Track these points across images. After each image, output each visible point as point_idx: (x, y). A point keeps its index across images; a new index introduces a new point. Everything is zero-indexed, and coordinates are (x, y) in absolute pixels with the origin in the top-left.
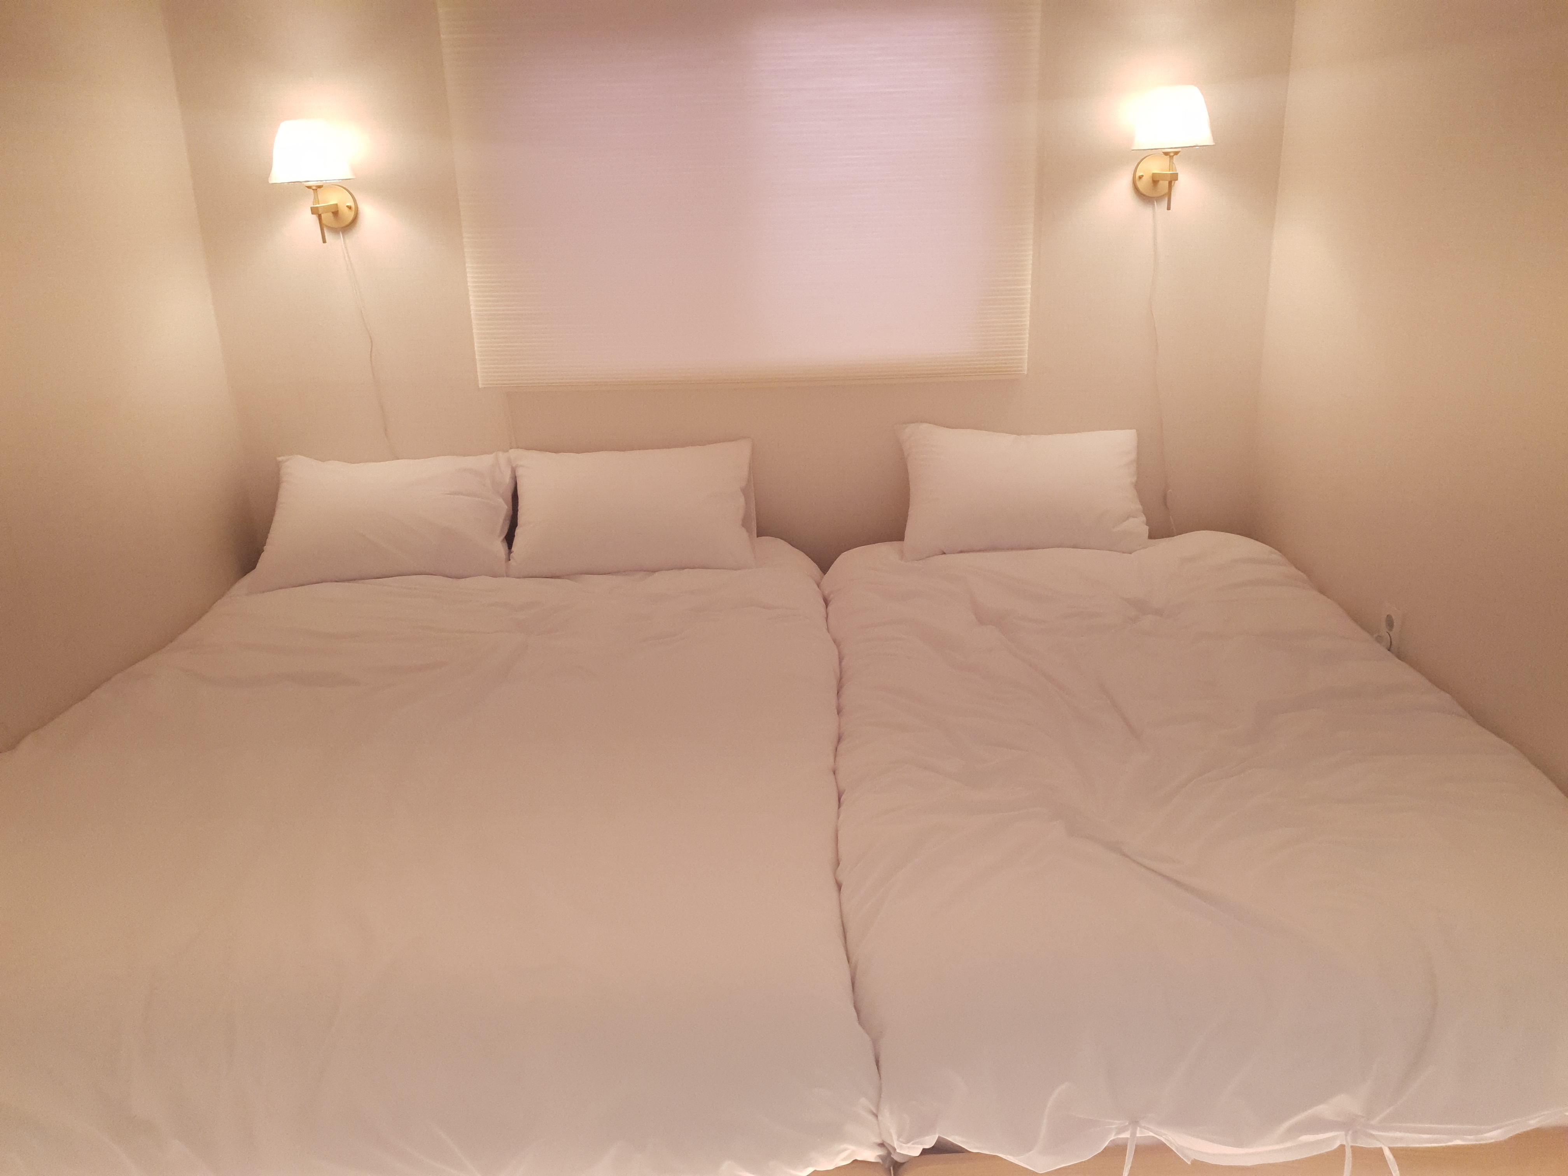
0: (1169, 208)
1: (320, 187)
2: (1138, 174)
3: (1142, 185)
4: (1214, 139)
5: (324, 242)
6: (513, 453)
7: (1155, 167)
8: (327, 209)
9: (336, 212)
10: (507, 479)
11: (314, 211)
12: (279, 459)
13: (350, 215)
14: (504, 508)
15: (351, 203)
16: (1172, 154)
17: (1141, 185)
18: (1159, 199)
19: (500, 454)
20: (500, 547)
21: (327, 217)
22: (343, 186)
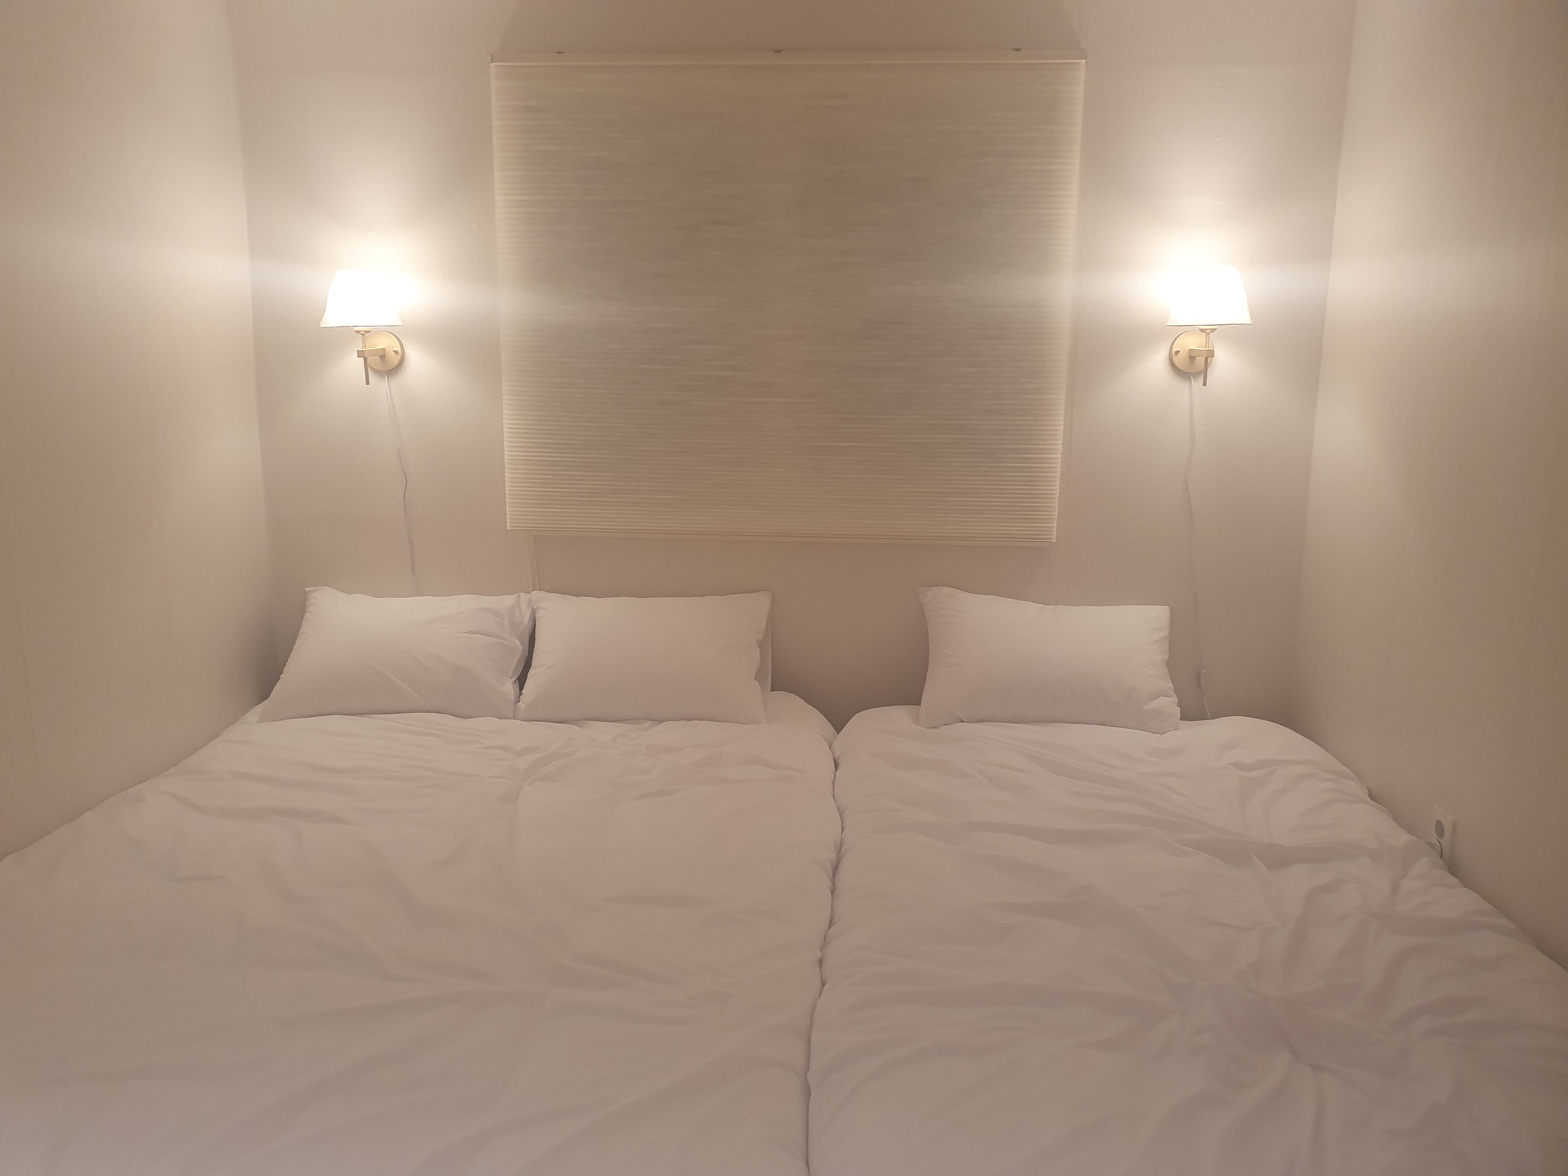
0: (1205, 384)
1: (368, 332)
2: (1175, 349)
3: (1178, 361)
4: (1252, 319)
5: (368, 383)
6: (535, 595)
7: (1193, 342)
8: (374, 352)
9: (382, 355)
10: (526, 620)
11: (360, 354)
12: (307, 589)
13: (396, 359)
14: (519, 646)
15: (398, 349)
16: (1208, 331)
17: (1176, 360)
18: (1196, 375)
19: (523, 594)
20: (509, 687)
21: (374, 360)
22: (391, 331)
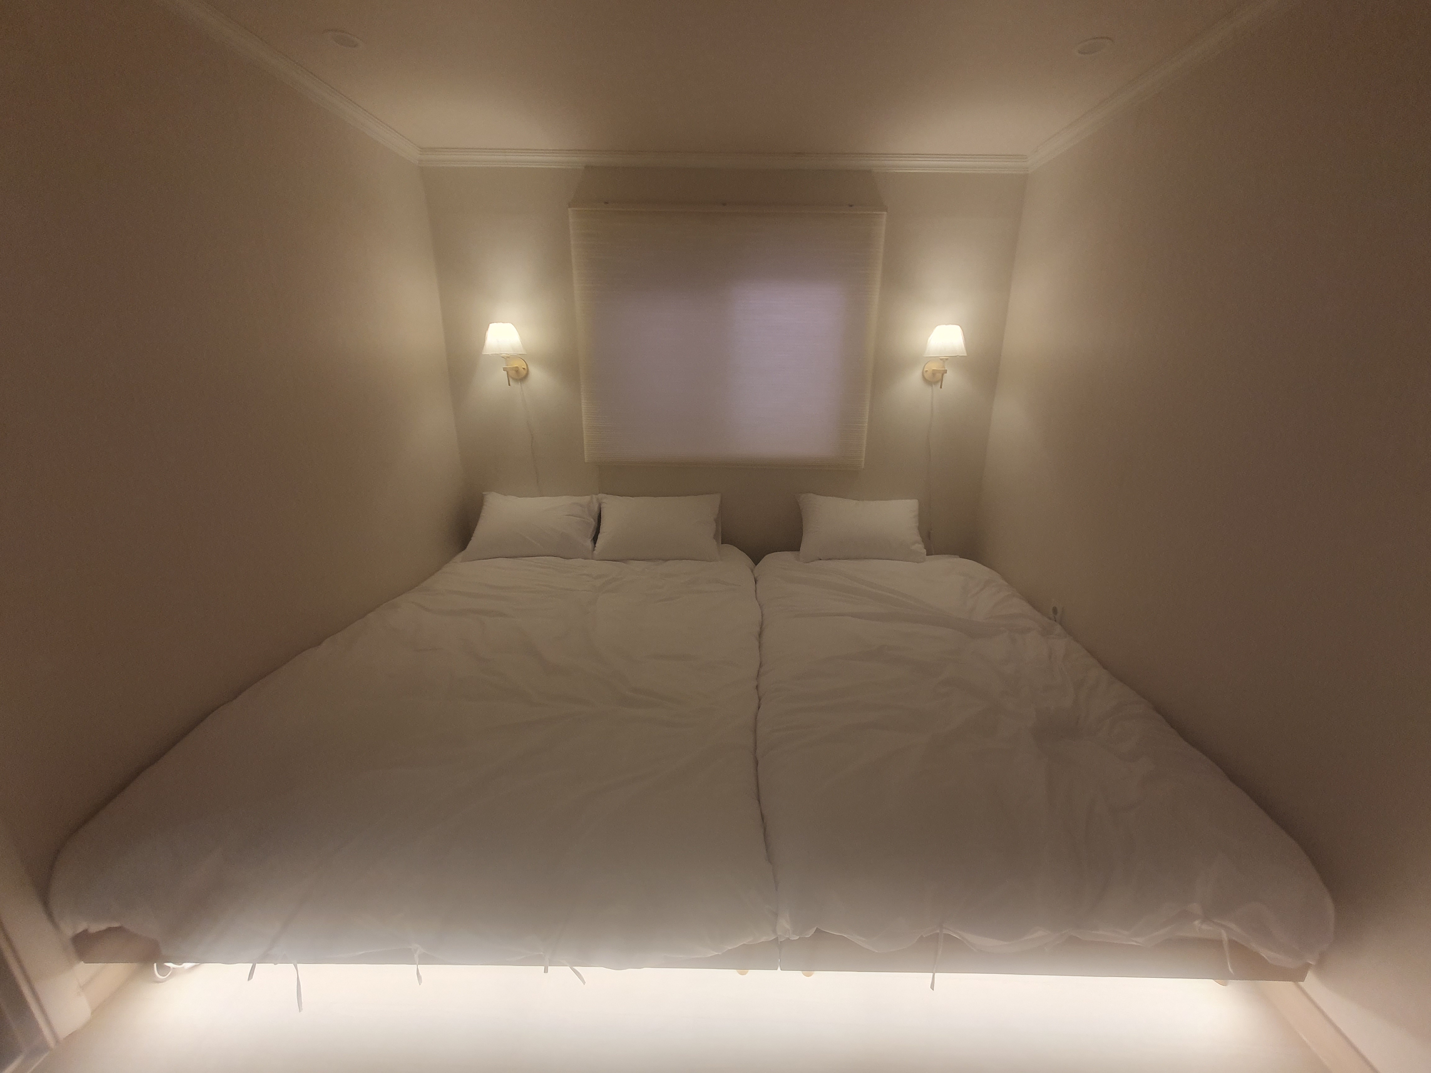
0: (941, 387)
1: (508, 357)
2: (925, 370)
3: (926, 376)
4: (967, 354)
5: (509, 385)
6: (600, 496)
7: (934, 366)
8: (512, 369)
9: (517, 370)
10: (596, 509)
11: (505, 369)
12: (484, 493)
13: (524, 372)
14: (593, 523)
15: (525, 367)
16: (944, 360)
17: (926, 375)
18: (936, 383)
19: (594, 496)
20: (589, 543)
21: (512, 373)
22: (521, 357)
